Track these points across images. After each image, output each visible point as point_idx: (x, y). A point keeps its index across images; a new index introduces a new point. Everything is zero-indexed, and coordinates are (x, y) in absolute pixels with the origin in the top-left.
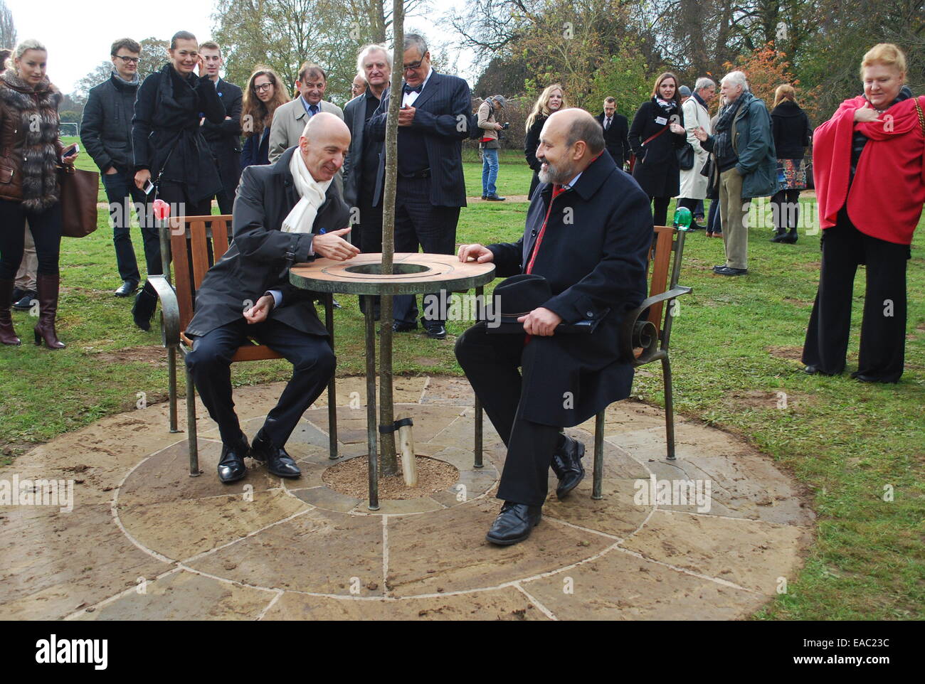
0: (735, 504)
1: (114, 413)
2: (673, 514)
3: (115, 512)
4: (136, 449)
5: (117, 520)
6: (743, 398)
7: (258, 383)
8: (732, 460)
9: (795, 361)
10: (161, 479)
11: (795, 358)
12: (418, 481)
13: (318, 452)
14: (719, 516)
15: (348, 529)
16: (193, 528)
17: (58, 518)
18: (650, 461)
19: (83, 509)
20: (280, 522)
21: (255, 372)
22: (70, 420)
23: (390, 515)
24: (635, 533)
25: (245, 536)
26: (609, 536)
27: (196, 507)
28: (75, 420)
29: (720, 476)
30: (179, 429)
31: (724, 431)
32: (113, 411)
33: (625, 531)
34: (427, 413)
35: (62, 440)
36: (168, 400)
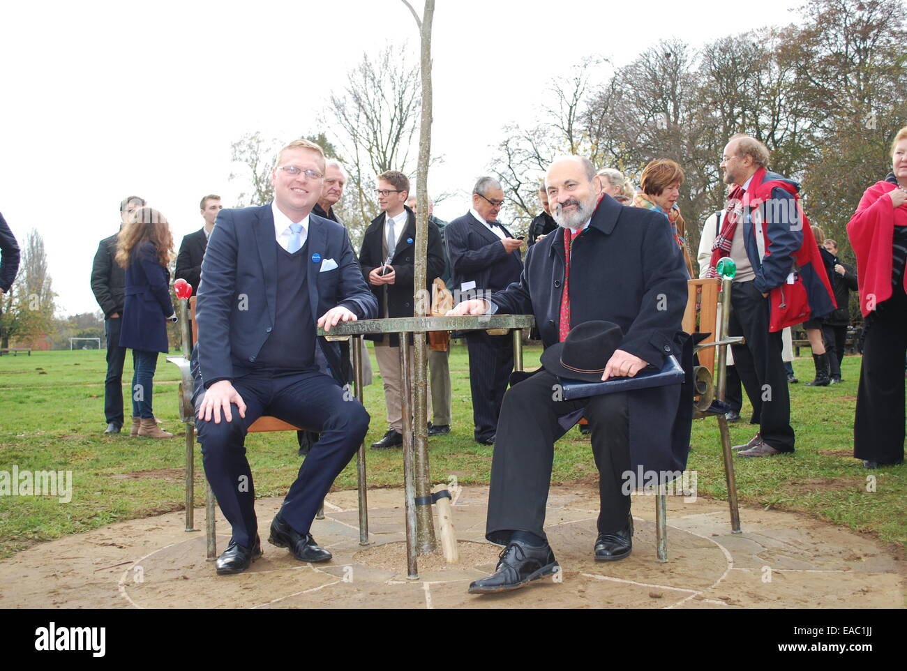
0: (818, 561)
1: (126, 519)
2: (751, 571)
3: (122, 589)
4: (148, 543)
5: (124, 595)
6: (803, 484)
7: (279, 495)
8: (805, 531)
9: (848, 459)
10: (175, 563)
11: (848, 456)
12: (460, 558)
13: (347, 540)
14: (804, 570)
15: (385, 594)
16: (209, 598)
17: (58, 594)
18: (714, 535)
19: (87, 587)
20: (307, 591)
21: (276, 486)
22: (78, 523)
23: (431, 583)
24: (713, 587)
25: (269, 602)
26: (682, 590)
27: (213, 583)
28: (84, 523)
29: (796, 542)
30: (195, 528)
31: (788, 511)
32: (125, 516)
33: (701, 586)
34: (462, 511)
35: (68, 539)
36: (183, 508)
